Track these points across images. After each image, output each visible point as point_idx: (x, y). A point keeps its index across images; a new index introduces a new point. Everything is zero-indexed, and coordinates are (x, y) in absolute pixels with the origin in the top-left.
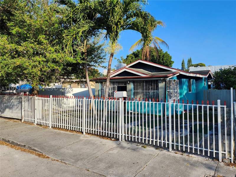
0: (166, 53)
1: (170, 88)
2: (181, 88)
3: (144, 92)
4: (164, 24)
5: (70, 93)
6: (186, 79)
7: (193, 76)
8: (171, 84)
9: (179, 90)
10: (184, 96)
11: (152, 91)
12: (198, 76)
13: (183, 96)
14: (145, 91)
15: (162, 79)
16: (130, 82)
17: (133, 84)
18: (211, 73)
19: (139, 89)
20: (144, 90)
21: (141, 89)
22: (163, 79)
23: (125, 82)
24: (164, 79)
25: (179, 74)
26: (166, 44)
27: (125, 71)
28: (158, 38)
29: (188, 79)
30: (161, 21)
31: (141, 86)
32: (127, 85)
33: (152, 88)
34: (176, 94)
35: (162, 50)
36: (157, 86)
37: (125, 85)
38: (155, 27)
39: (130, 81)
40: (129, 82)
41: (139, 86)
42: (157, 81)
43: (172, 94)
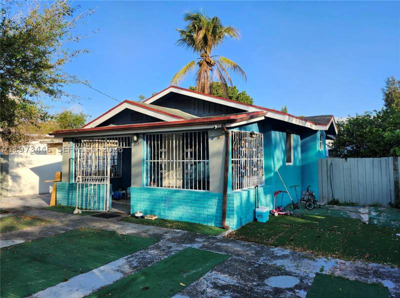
0: (243, 94)
1: (240, 153)
2: (269, 155)
3: (173, 163)
4: (237, 34)
5: (24, 166)
6: (281, 133)
7: (297, 124)
8: (243, 142)
9: (263, 159)
10: (276, 174)
11: (193, 161)
12: (308, 125)
13: (272, 174)
14: (175, 161)
15: (216, 127)
16: (138, 138)
17: (147, 143)
18: (334, 123)
19: (161, 157)
20: (172, 159)
21: (165, 157)
22: (220, 126)
23: (129, 138)
24: (222, 129)
25: (263, 118)
26: (241, 70)
27: (127, 109)
28: (226, 58)
29: (285, 134)
30: (233, 27)
31: (165, 148)
32: (133, 144)
33: (191, 153)
34: (255, 169)
35: (235, 87)
36: (206, 148)
37: (129, 146)
38: (220, 37)
39: (137, 135)
40: (135, 138)
41: (161, 148)
42: (205, 133)
43: (245, 168)
